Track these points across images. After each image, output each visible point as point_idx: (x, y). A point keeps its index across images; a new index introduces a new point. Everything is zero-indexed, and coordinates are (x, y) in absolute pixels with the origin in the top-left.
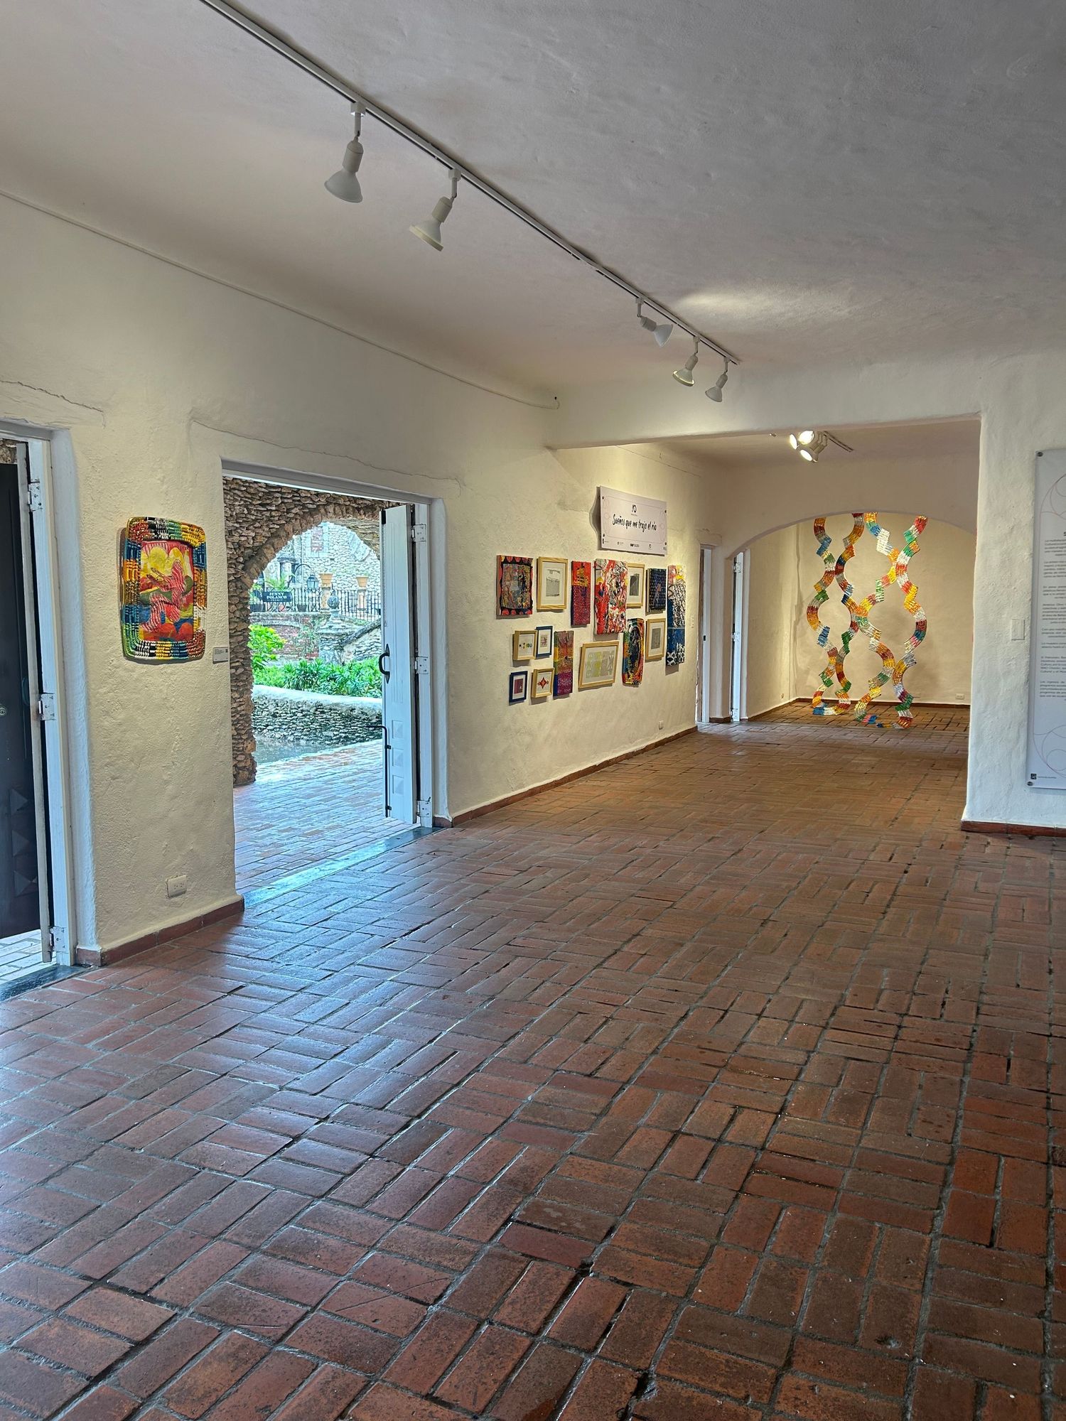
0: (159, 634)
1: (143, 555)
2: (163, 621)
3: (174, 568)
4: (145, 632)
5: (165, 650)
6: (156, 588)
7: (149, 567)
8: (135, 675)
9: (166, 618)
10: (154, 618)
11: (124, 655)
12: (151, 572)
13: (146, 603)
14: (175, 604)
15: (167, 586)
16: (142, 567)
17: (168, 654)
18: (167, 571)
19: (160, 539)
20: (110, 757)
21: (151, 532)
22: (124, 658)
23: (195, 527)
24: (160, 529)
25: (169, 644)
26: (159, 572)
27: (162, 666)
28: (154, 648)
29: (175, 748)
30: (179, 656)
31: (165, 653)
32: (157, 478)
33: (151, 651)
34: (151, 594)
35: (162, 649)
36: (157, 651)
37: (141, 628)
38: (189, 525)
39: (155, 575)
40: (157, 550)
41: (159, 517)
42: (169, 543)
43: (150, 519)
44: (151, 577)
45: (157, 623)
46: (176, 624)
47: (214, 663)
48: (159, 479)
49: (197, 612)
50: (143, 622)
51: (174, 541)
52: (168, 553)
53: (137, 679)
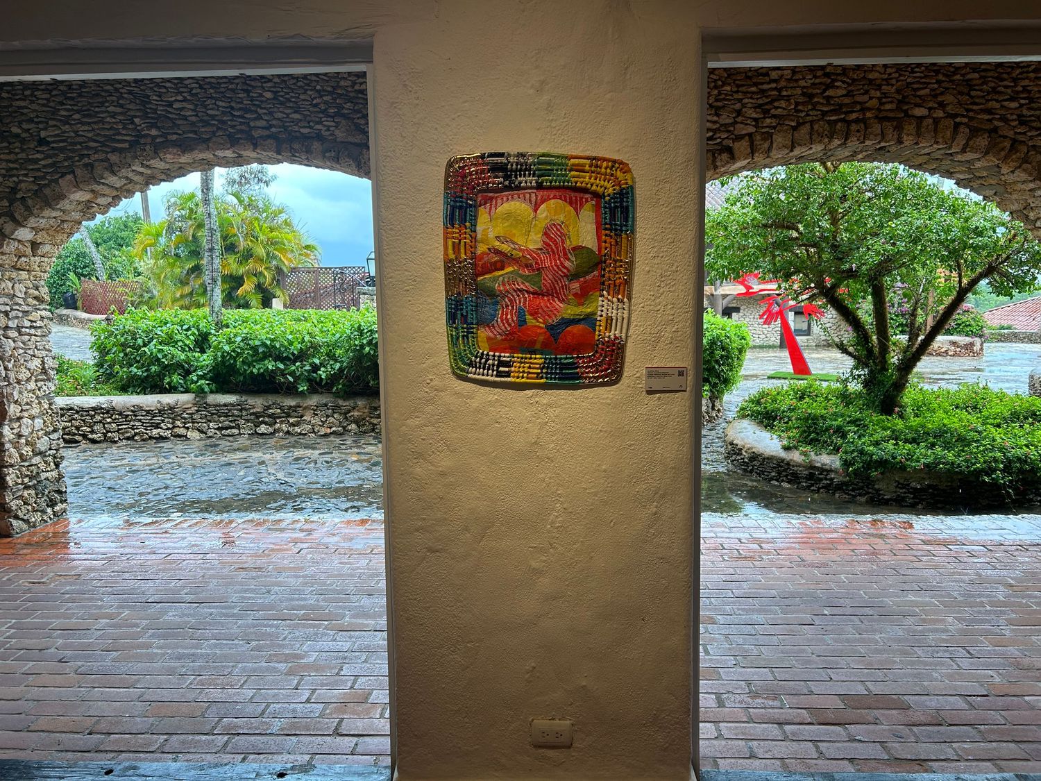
0: (519, 341)
1: (483, 216)
2: (522, 322)
3: (546, 234)
4: (489, 339)
5: (530, 367)
6: (510, 269)
7: (491, 235)
8: (475, 404)
9: (528, 317)
10: (505, 317)
11: (454, 373)
12: (497, 243)
13: (492, 294)
14: (551, 293)
15: (531, 265)
16: (479, 236)
17: (538, 374)
18: (533, 241)
19: (518, 188)
20: (424, 519)
21: (497, 177)
22: (453, 378)
23: (605, 160)
24: (516, 170)
25: (538, 359)
26: (514, 243)
27: (529, 393)
28: (507, 364)
29: (553, 522)
30: (560, 379)
31: (529, 373)
32: (529, 85)
33: (501, 369)
34: (501, 278)
35: (528, 365)
36: (513, 369)
37: (483, 333)
38: (588, 158)
39: (505, 248)
40: (514, 206)
41: (514, 151)
42: (540, 194)
43: (491, 155)
44: (497, 252)
45: (510, 325)
46: (551, 328)
47: (649, 392)
48: (532, 87)
49: (604, 306)
50: (484, 322)
51: (550, 188)
52: (536, 210)
53: (478, 411)
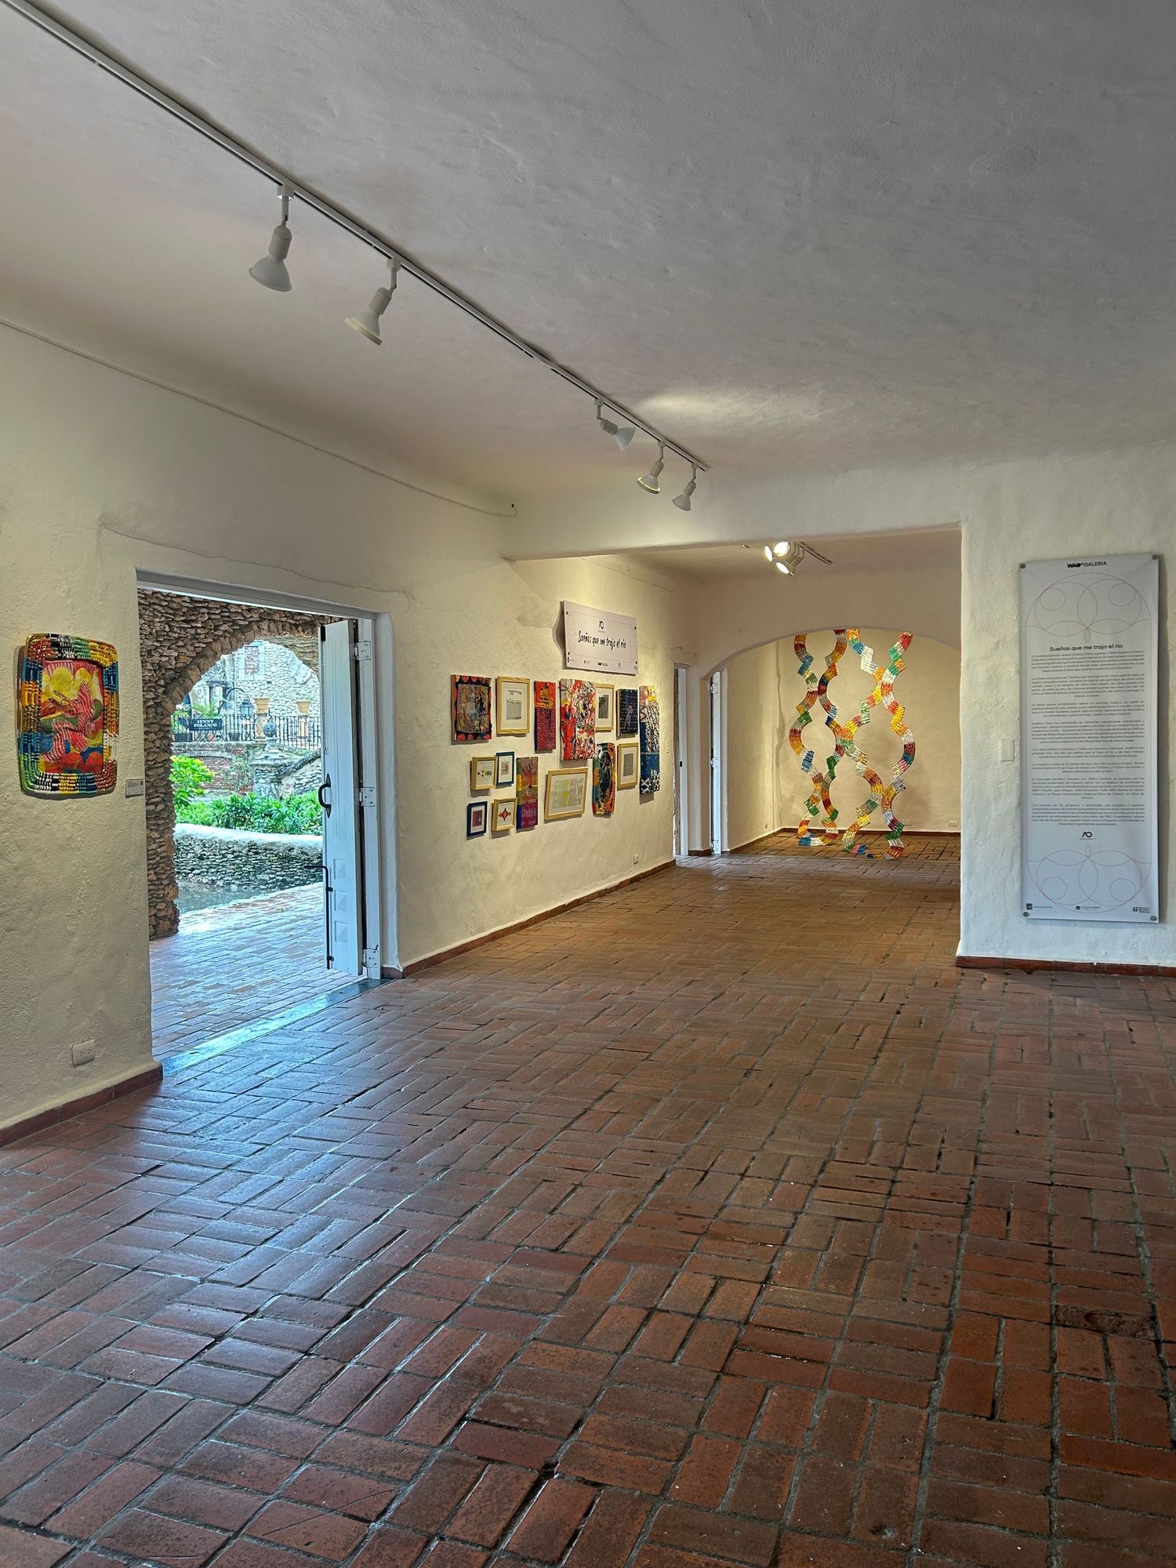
0: (63, 765)
1: (45, 677)
2: (68, 750)
3: (80, 690)
4: (46, 763)
5: (70, 783)
6: (59, 713)
7: (51, 690)
8: (35, 812)
9: (71, 747)
10: (57, 748)
11: (22, 789)
12: (54, 695)
13: (48, 731)
14: (83, 731)
15: (73, 711)
16: (43, 690)
17: (74, 787)
18: (72, 694)
19: (65, 658)
20: (5, 906)
21: (54, 651)
22: (21, 793)
23: (106, 644)
24: (64, 647)
25: (75, 777)
26: (63, 696)
27: (66, 801)
28: (57, 781)
29: (81, 894)
30: (86, 790)
31: (69, 787)
32: (62, 590)
33: (53, 785)
34: (54, 720)
35: (68, 781)
36: (60, 784)
37: (42, 759)
38: (98, 643)
39: (59, 699)
40: (61, 670)
41: (64, 634)
42: (75, 663)
43: (53, 636)
44: (54, 701)
45: (60, 753)
46: (82, 754)
47: (127, 797)
48: (64, 591)
49: (107, 739)
50: (44, 752)
51: (81, 660)
52: (74, 674)
53: (37, 817)
